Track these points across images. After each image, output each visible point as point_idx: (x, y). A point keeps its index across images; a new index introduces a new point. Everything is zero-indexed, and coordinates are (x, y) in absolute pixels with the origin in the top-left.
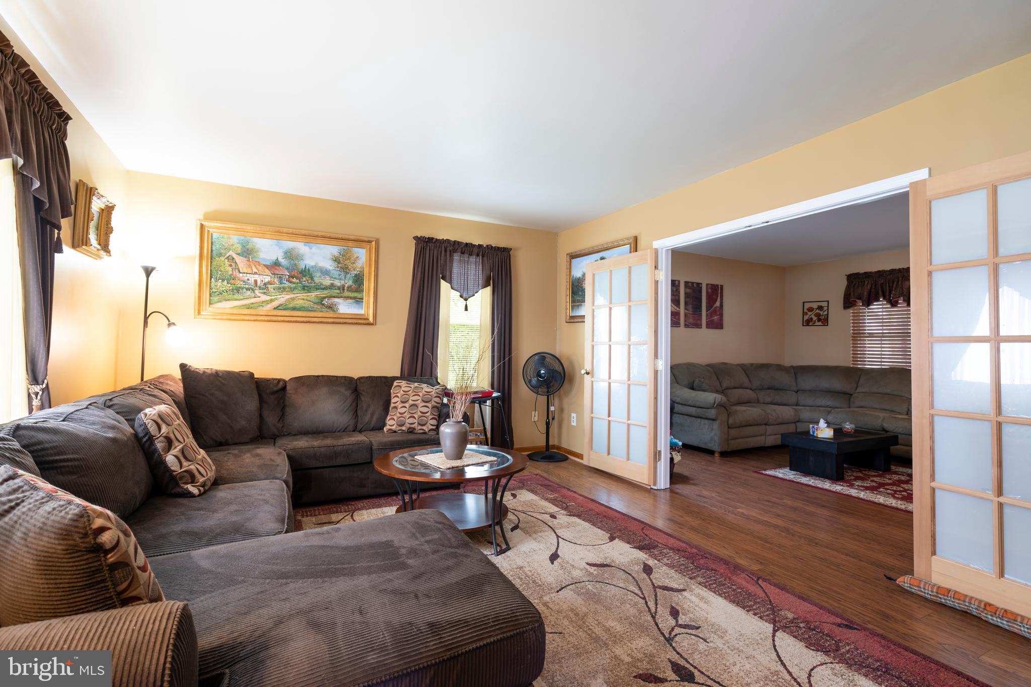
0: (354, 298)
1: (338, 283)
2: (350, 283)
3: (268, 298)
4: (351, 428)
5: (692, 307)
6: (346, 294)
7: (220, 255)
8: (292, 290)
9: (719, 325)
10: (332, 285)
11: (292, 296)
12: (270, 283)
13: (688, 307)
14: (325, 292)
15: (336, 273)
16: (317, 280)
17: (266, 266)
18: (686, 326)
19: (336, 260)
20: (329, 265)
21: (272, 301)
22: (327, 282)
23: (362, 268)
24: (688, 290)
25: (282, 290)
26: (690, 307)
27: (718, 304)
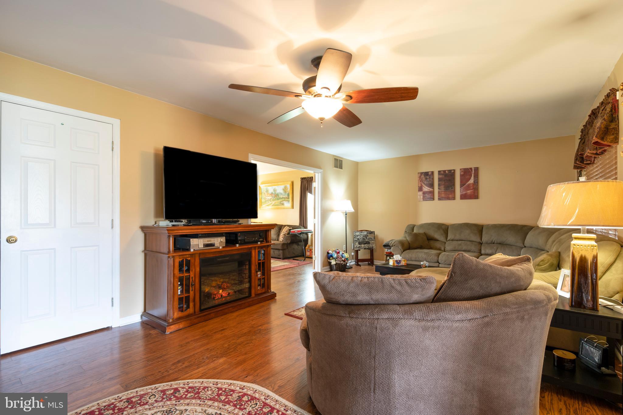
0: (288, 201)
1: (284, 197)
2: (287, 196)
3: (271, 203)
4: (276, 239)
5: (444, 187)
6: (286, 200)
7: (263, 193)
8: (275, 200)
9: (475, 196)
10: (283, 197)
11: (275, 202)
12: (271, 199)
13: (440, 187)
14: (282, 200)
15: (283, 194)
16: (280, 196)
17: (270, 194)
18: (439, 199)
19: (283, 190)
20: (282, 192)
21: (272, 203)
22: (282, 197)
23: (289, 191)
24: (441, 176)
25: (273, 200)
26: (442, 187)
27: (472, 181)
